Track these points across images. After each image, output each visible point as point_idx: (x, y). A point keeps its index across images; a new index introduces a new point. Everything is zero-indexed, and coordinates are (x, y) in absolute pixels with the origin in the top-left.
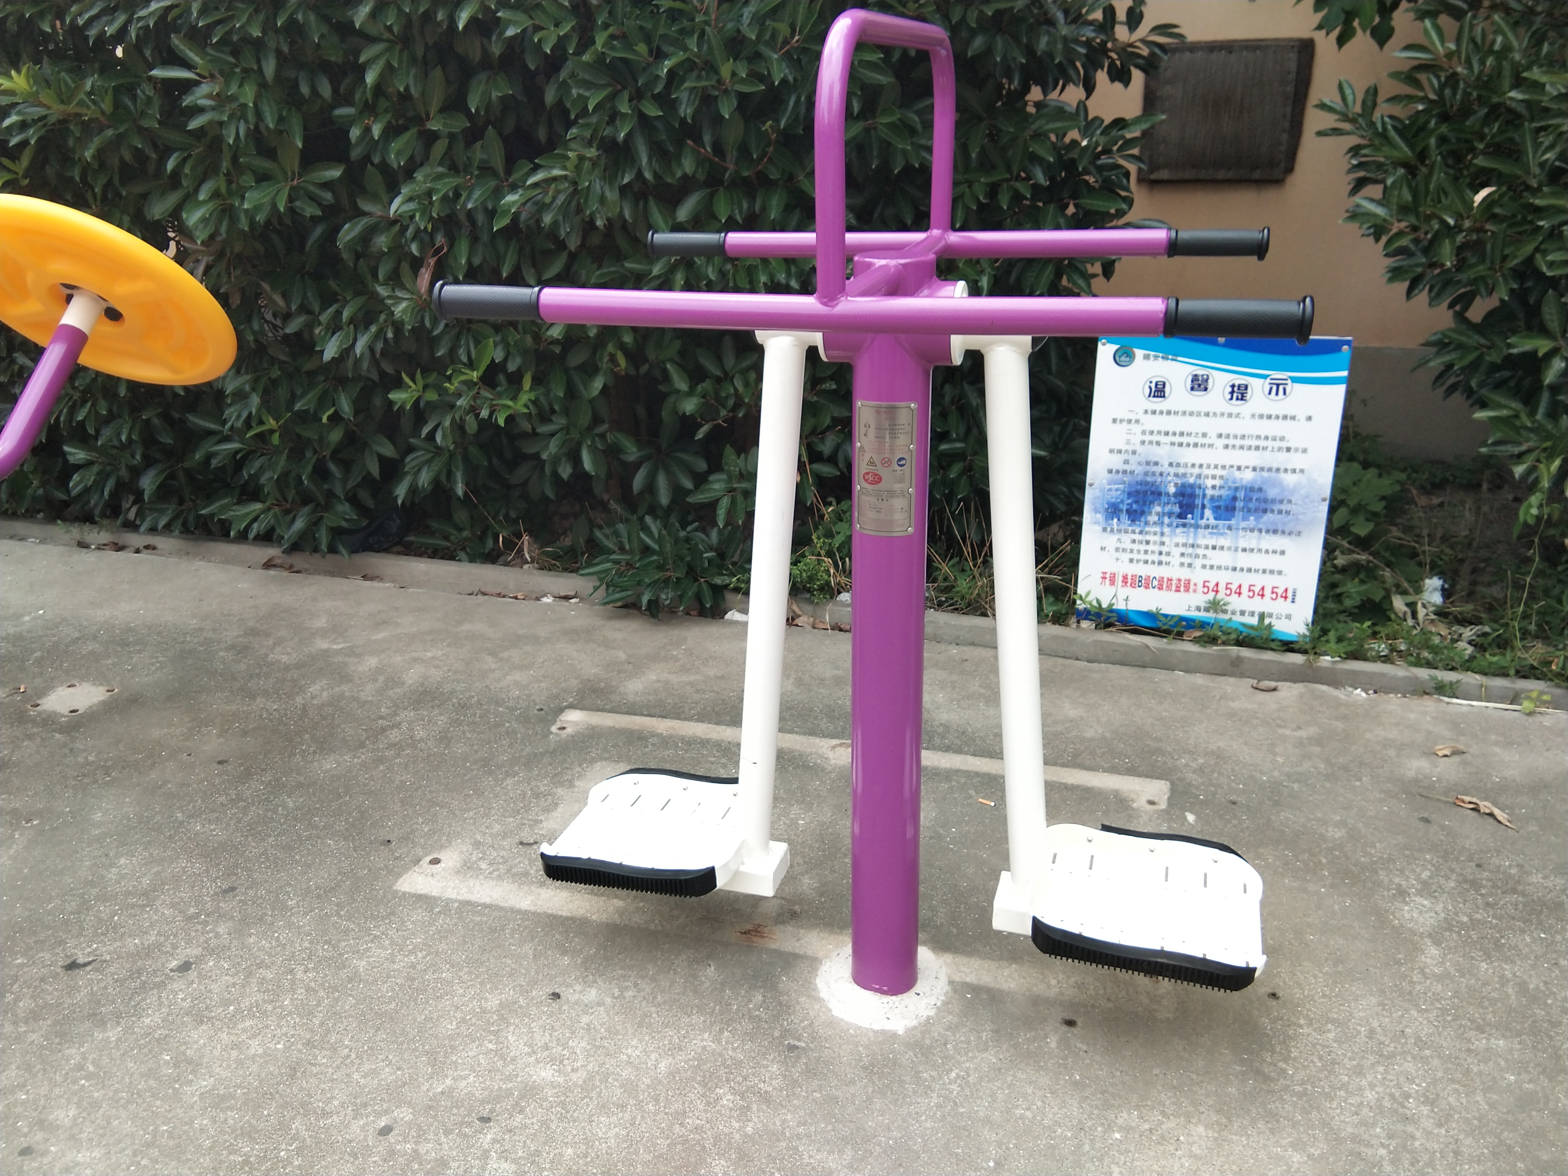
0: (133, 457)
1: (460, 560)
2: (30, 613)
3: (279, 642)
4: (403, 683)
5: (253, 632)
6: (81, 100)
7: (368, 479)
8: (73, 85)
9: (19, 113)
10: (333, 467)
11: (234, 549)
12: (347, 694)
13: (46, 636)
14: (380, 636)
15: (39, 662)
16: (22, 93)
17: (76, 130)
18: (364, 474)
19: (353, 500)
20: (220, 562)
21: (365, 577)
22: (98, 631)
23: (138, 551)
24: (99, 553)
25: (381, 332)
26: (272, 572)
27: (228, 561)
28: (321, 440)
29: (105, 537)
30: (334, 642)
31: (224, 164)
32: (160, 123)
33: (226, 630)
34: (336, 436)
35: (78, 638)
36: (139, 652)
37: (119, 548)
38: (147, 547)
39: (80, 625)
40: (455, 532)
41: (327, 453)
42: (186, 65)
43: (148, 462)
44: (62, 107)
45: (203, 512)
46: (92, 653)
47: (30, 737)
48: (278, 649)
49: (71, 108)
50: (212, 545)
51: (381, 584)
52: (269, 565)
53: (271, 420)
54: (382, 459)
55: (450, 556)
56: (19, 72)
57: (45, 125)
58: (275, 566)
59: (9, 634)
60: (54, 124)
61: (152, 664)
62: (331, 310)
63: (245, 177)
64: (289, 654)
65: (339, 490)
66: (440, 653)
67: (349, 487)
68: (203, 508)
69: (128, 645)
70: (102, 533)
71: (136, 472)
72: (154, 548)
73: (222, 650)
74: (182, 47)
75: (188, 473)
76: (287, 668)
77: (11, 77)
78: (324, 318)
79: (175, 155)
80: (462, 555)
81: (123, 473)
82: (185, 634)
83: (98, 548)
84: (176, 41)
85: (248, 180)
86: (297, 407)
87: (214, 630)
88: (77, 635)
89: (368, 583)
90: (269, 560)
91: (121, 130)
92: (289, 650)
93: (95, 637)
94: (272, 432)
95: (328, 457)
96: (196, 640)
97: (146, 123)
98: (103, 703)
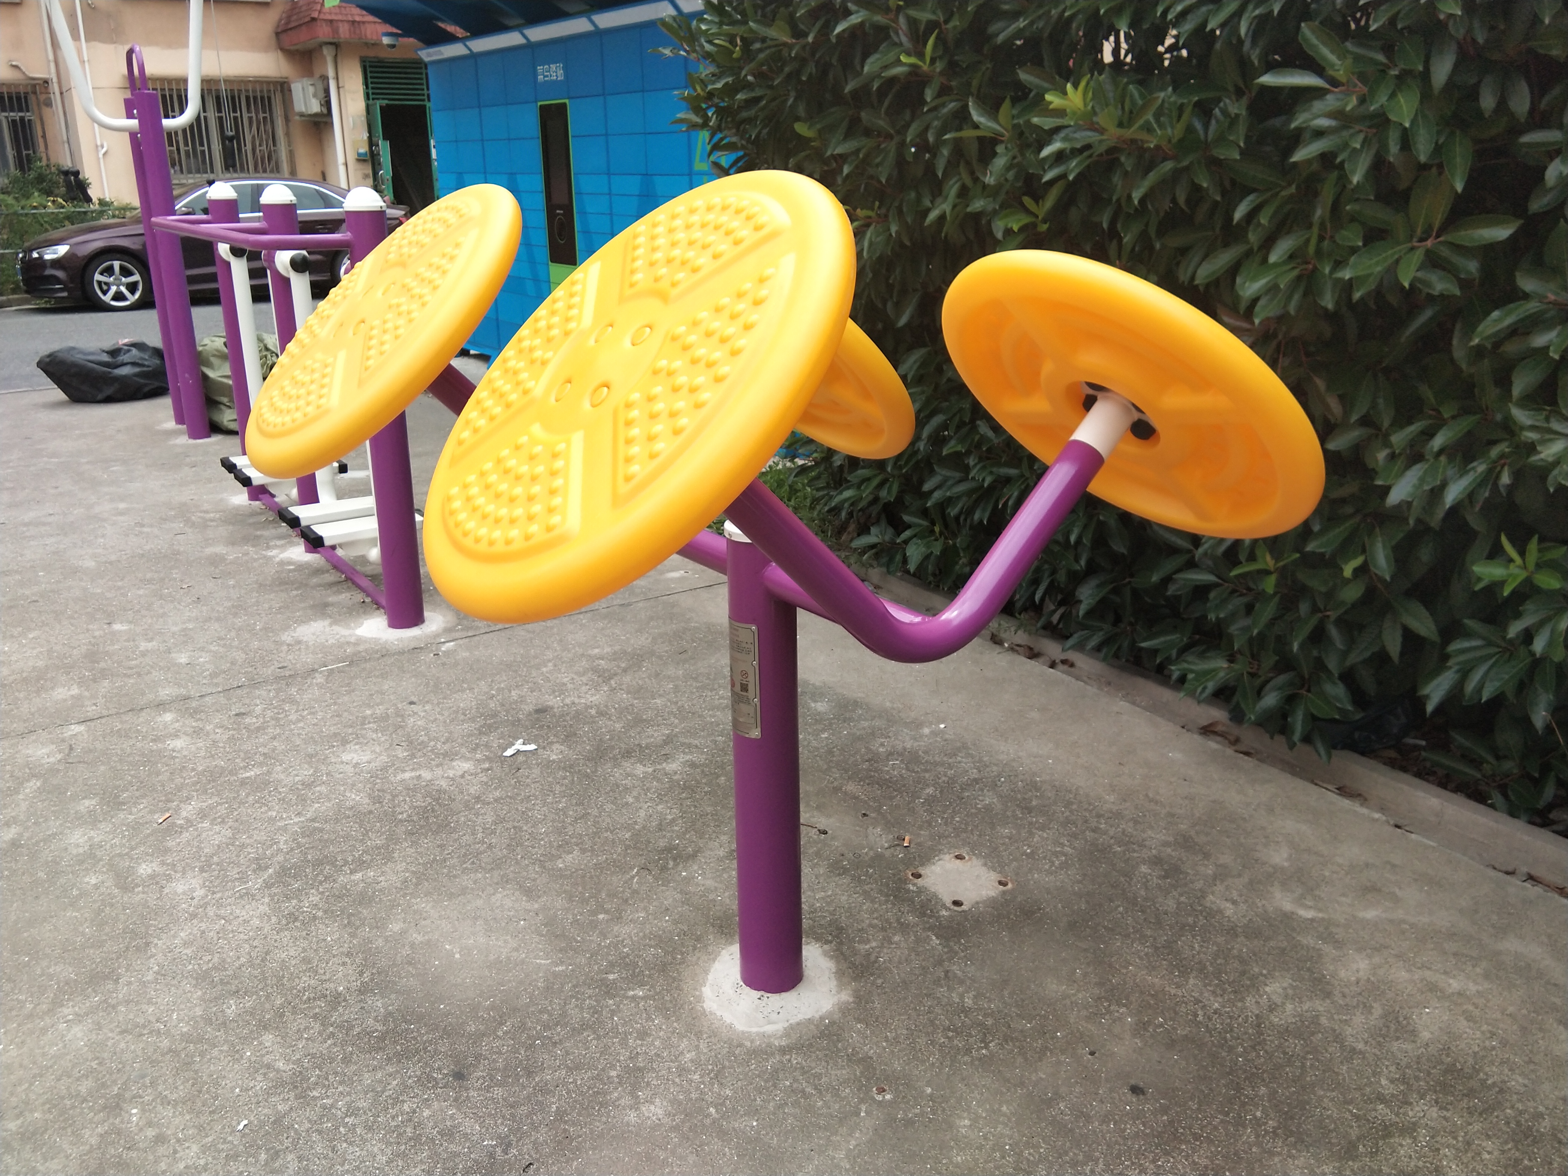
0: (1077, 560)
1: (1492, 806)
2: (931, 723)
3: (1222, 875)
4: (1414, 1033)
5: (1186, 842)
6: (1148, 122)
7: (1381, 658)
8: (1140, 102)
9: (1065, 139)
10: (1334, 632)
11: (1166, 694)
12: (1323, 1021)
13: (942, 764)
14: (1370, 914)
15: (930, 801)
16: (1074, 113)
17: (1127, 162)
18: (1376, 649)
19: (1348, 677)
20: (1145, 709)
21: (1343, 791)
22: (999, 776)
23: (1053, 665)
24: (1009, 657)
25: (1492, 476)
26: (1213, 745)
27: (1155, 708)
28: (1329, 595)
29: (1021, 638)
30: (1300, 901)
31: (1319, 212)
32: (1242, 153)
33: (1151, 827)
34: (1352, 594)
35: (976, 781)
36: (1043, 828)
37: (1033, 654)
38: (1064, 662)
39: (980, 761)
40: (1491, 759)
41: (1333, 615)
42: (1314, 66)
43: (1092, 570)
44: (1120, 132)
45: (1144, 645)
46: (988, 809)
47: (904, 928)
48: (1219, 888)
49: (1129, 133)
50: (1141, 682)
51: (1364, 811)
52: (1207, 731)
53: (1268, 558)
54: (1409, 636)
55: (1478, 796)
56: (1076, 86)
57: (1090, 156)
58: (1215, 733)
59: (905, 749)
60: (1101, 155)
61: (1056, 854)
62: (1413, 429)
63: (1344, 233)
64: (1234, 902)
65: (1332, 664)
66: (1472, 988)
67: (1349, 663)
68: (1145, 640)
69: (1029, 810)
70: (1020, 632)
71: (1077, 579)
72: (1072, 665)
73: (1144, 862)
74: (1314, 41)
75: (1135, 593)
76: (1232, 932)
77: (1065, 93)
78: (1399, 439)
79: (1251, 197)
80: (1497, 798)
81: (1062, 577)
82: (1099, 816)
83: (1012, 649)
84: (1308, 33)
85: (1352, 237)
86: (1310, 547)
87: (1136, 822)
88: (974, 773)
89: (1346, 803)
90: (1211, 725)
91: (1185, 163)
92: (1235, 895)
93: (994, 786)
94: (1267, 572)
95: (1332, 619)
96: (1112, 832)
97: (1221, 153)
98: (992, 903)
